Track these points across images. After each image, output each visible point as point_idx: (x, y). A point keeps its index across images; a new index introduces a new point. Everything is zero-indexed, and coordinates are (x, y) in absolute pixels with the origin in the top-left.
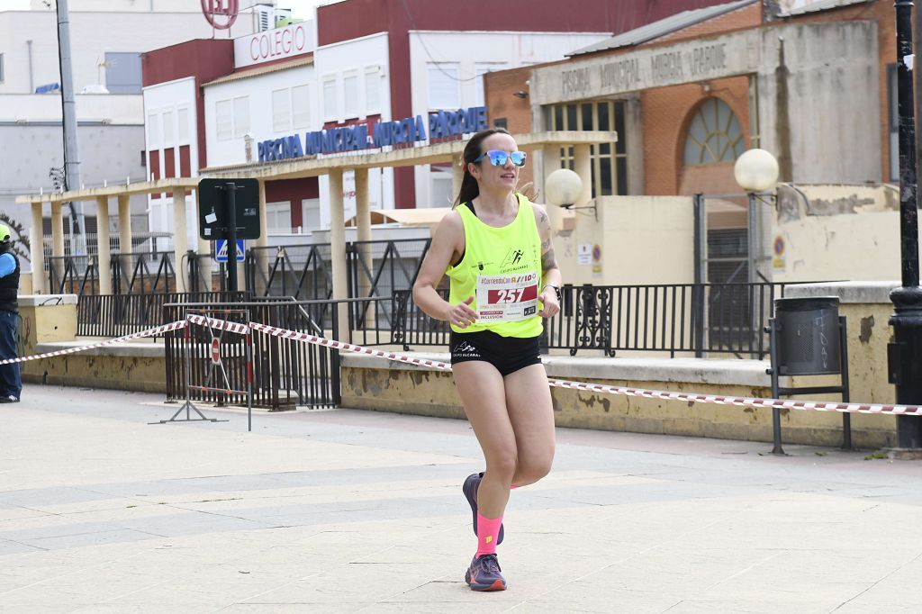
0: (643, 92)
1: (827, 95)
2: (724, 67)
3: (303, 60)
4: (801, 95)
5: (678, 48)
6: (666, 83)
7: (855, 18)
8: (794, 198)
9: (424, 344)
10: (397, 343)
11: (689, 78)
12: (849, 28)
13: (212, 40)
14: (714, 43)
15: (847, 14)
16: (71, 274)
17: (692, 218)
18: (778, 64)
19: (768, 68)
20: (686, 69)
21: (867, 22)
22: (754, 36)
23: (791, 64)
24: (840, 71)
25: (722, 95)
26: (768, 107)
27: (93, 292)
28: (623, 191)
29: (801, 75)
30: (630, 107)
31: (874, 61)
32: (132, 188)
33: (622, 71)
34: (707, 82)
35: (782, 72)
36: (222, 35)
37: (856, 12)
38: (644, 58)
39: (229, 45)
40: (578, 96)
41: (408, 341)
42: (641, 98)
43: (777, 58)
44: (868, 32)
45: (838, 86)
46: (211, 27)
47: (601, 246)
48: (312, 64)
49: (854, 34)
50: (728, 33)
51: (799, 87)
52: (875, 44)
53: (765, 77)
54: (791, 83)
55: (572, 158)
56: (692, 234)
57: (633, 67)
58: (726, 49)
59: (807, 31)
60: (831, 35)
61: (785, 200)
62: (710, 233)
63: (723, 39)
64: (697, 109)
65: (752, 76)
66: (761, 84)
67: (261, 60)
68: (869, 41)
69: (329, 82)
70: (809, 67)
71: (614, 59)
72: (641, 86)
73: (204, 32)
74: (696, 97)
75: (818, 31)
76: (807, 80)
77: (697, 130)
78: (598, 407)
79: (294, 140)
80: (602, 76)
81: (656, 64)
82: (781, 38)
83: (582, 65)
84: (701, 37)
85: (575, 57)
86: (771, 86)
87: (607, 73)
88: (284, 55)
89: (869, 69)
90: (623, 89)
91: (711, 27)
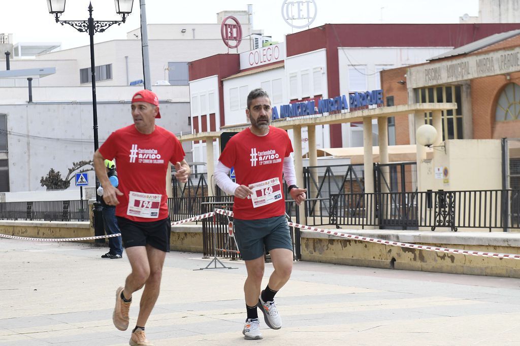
0: (472, 80)
2: (518, 65)
3: (278, 65)
5: (491, 55)
6: (484, 75)
9: (348, 224)
10: (333, 224)
11: (498, 72)
13: (228, 54)
14: (512, 52)
17: (500, 152)
20: (496, 67)
25: (517, 81)
28: (460, 137)
30: (464, 89)
32: (184, 138)
33: (459, 69)
34: (508, 74)
36: (233, 51)
38: (472, 61)
39: (237, 57)
40: (434, 83)
41: (339, 223)
42: (470, 84)
46: (227, 47)
47: (448, 168)
48: (283, 67)
55: (431, 118)
56: (500, 160)
57: (465, 66)
58: (519, 56)
62: (511, 160)
63: (517, 50)
64: (503, 90)
67: (255, 65)
69: (293, 77)
71: (455, 62)
72: (470, 77)
73: (223, 50)
74: (502, 82)
77: (503, 101)
80: (448, 71)
81: (479, 64)
83: (436, 65)
84: (504, 49)
85: (432, 61)
87: (451, 70)
88: (268, 62)
90: (460, 79)
91: (511, 42)
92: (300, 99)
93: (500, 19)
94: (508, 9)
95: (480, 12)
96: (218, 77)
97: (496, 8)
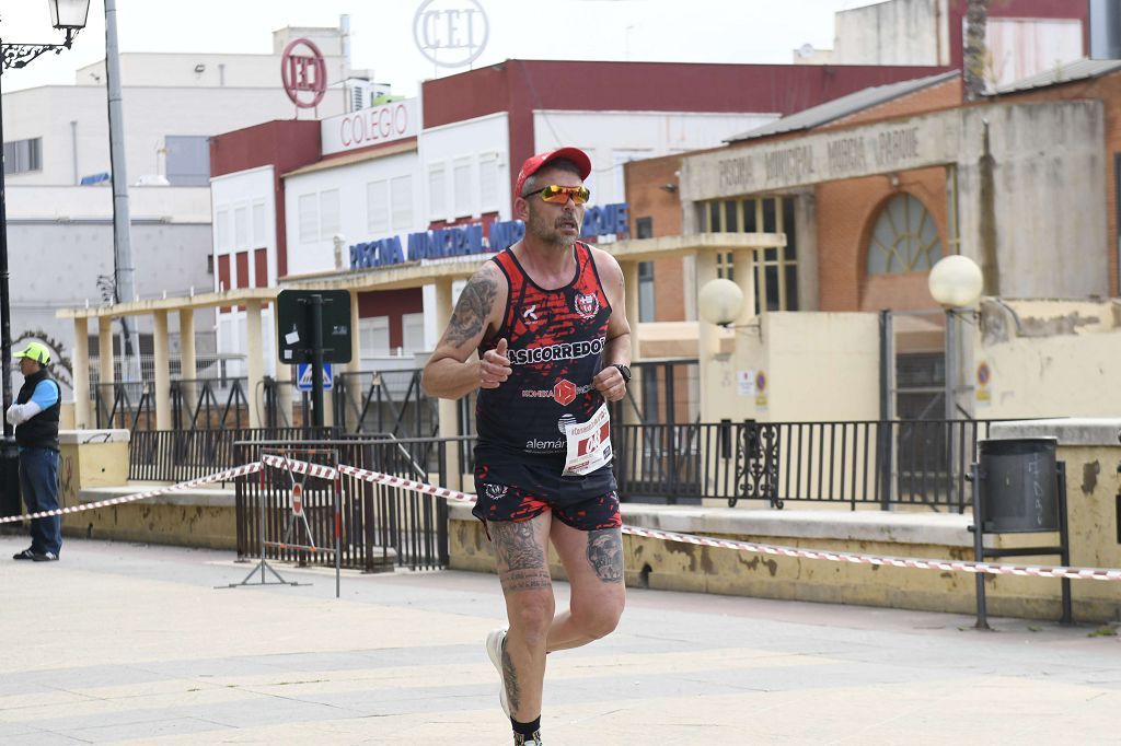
0: (818, 186)
1: (1042, 191)
2: (916, 155)
3: (405, 146)
4: (1010, 190)
5: (860, 133)
6: (845, 175)
7: (1078, 97)
8: (1001, 316)
11: (873, 169)
12: (1068, 110)
13: (295, 121)
14: (904, 127)
15: (1067, 92)
16: (122, 404)
17: (877, 340)
18: (981, 153)
19: (969, 157)
20: (870, 157)
21: (1091, 103)
22: (953, 118)
23: (998, 152)
24: (1058, 162)
25: (913, 190)
26: (969, 205)
27: (149, 427)
28: (793, 306)
29: (1010, 166)
30: (801, 204)
31: (1099, 149)
32: (197, 300)
33: (792, 162)
34: (896, 174)
35: (987, 163)
36: (306, 115)
37: (1076, 90)
38: (818, 145)
39: (315, 128)
40: (738, 190)
42: (815, 193)
43: (980, 144)
44: (1091, 114)
45: (1055, 179)
46: (293, 106)
47: (766, 375)
48: (415, 150)
49: (1075, 116)
50: (922, 114)
51: (1008, 179)
52: (1100, 129)
53: (967, 168)
54: (998, 175)
55: (731, 265)
56: (876, 358)
57: (805, 155)
58: (919, 135)
59: (1017, 112)
60: (1046, 118)
61: (991, 318)
62: (900, 357)
63: (914, 122)
64: (883, 207)
65: (951, 167)
66: (962, 176)
67: (354, 146)
68: (1093, 125)
69: (437, 172)
70: (1020, 157)
71: (782, 146)
72: (815, 178)
73: (287, 111)
74: (882, 191)
75: (1031, 112)
76: (1018, 172)
77: (884, 231)
78: (763, 570)
79: (393, 243)
80: (768, 165)
81: (833, 152)
82: (986, 121)
83: (744, 153)
84: (888, 120)
85: (735, 143)
86: (973, 180)
87: (774, 163)
88: (381, 140)
89: (1093, 160)
90: (793, 182)
91: (900, 107)
92: (451, 220)
93: (879, 57)
94: (895, 36)
95: (837, 40)
96: (275, 169)
97: (871, 33)
